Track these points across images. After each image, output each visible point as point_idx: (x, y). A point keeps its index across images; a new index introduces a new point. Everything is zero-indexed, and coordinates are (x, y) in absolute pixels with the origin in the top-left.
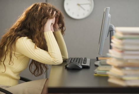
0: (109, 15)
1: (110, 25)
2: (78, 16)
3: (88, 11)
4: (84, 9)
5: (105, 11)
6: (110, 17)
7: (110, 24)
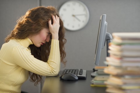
0: (105, 23)
1: (107, 34)
2: (73, 27)
3: (83, 22)
4: (79, 20)
5: (101, 19)
6: (107, 25)
7: (106, 32)
